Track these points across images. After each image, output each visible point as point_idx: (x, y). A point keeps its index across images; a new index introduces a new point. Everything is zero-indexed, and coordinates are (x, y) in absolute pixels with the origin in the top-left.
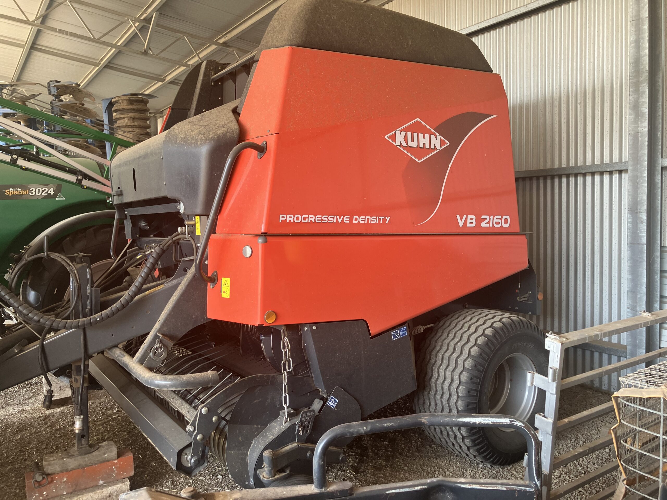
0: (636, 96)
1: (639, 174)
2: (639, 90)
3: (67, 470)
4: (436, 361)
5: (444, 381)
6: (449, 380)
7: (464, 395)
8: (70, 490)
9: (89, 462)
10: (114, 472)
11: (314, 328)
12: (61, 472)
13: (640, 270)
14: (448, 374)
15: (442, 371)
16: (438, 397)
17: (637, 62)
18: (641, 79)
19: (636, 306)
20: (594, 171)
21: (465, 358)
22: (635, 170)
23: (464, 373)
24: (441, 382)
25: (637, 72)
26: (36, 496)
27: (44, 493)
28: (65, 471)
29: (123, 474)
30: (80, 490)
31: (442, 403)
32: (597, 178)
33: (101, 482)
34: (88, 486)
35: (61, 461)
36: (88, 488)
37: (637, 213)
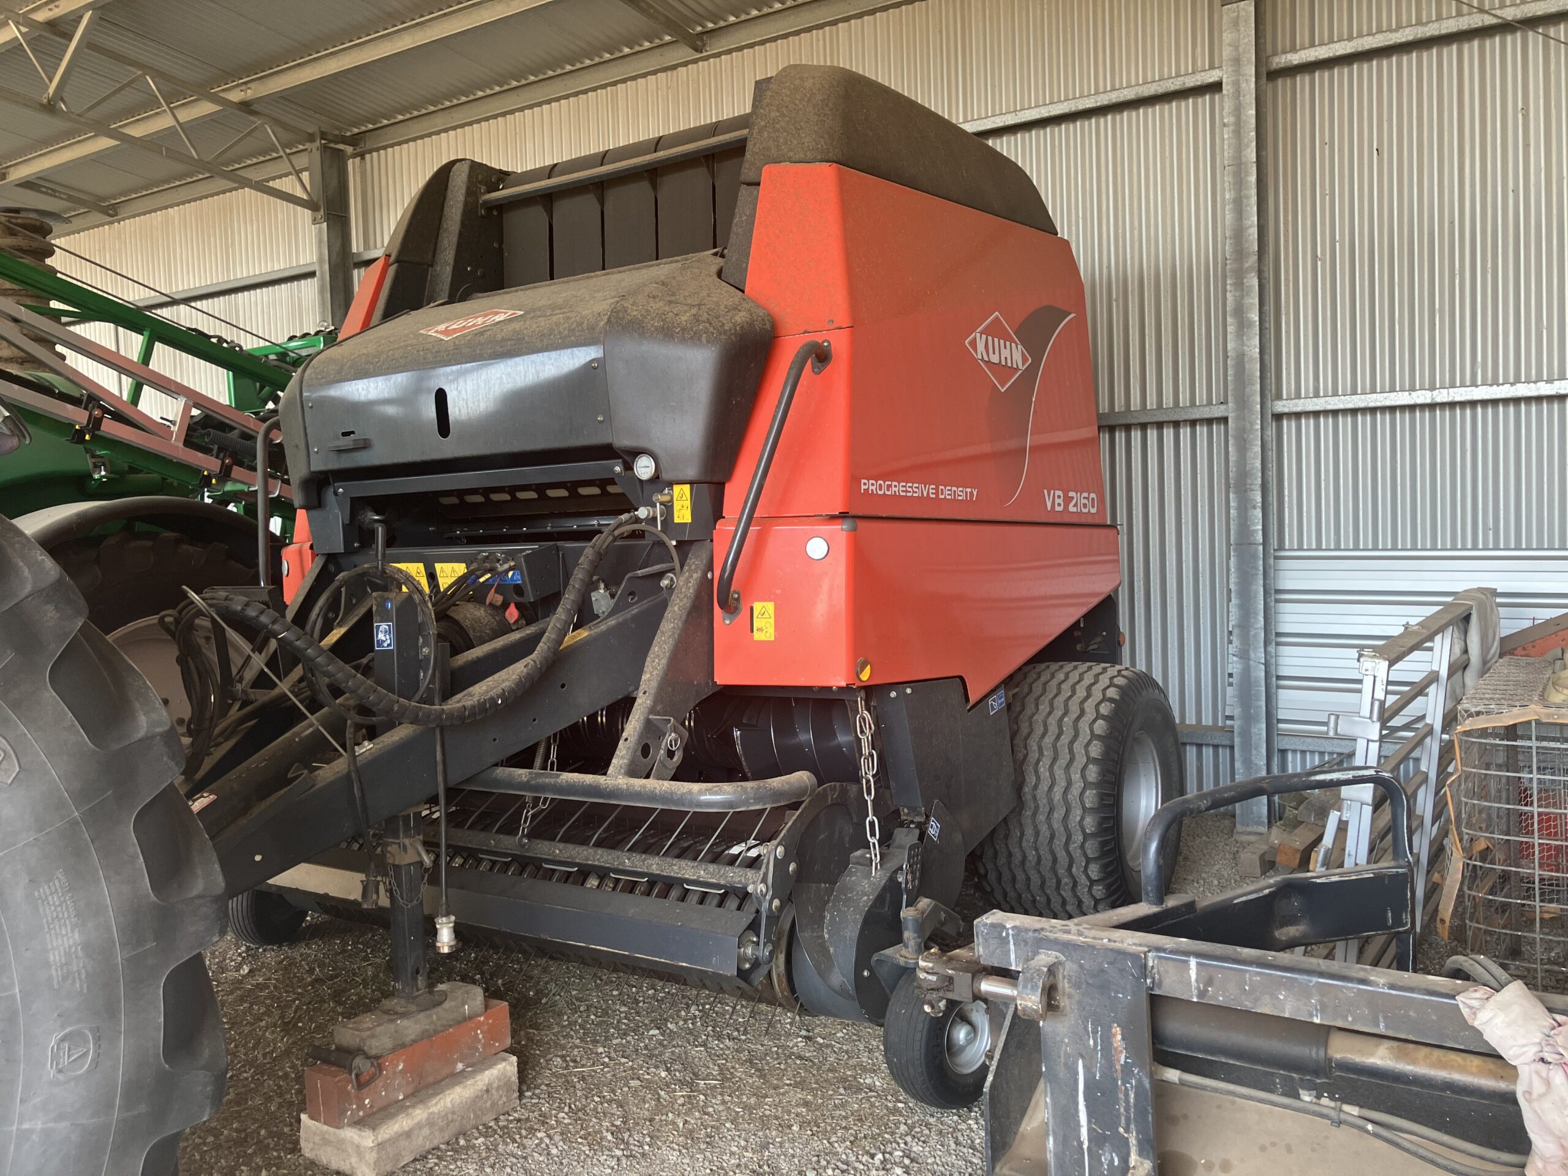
0: (1237, 294)
1: (1248, 425)
2: (1242, 284)
3: (403, 1046)
4: (1026, 756)
5: (1051, 788)
6: (1062, 783)
7: (1096, 806)
8: (409, 1089)
9: (439, 1023)
10: (480, 1041)
11: (909, 691)
12: (394, 1050)
13: (1254, 587)
14: (1059, 773)
15: (1043, 770)
16: (1041, 817)
17: (1239, 233)
18: (1246, 265)
19: (1248, 651)
20: (1161, 419)
21: (1086, 741)
22: (1240, 418)
23: (1091, 766)
24: (1046, 789)
25: (1240, 253)
26: (352, 1110)
27: (367, 1102)
28: (400, 1047)
29: (494, 1045)
30: (427, 1087)
31: (1050, 826)
32: (1152, 434)
33: (460, 1066)
34: (439, 1078)
35: (392, 1026)
36: (442, 1080)
37: (1245, 491)
